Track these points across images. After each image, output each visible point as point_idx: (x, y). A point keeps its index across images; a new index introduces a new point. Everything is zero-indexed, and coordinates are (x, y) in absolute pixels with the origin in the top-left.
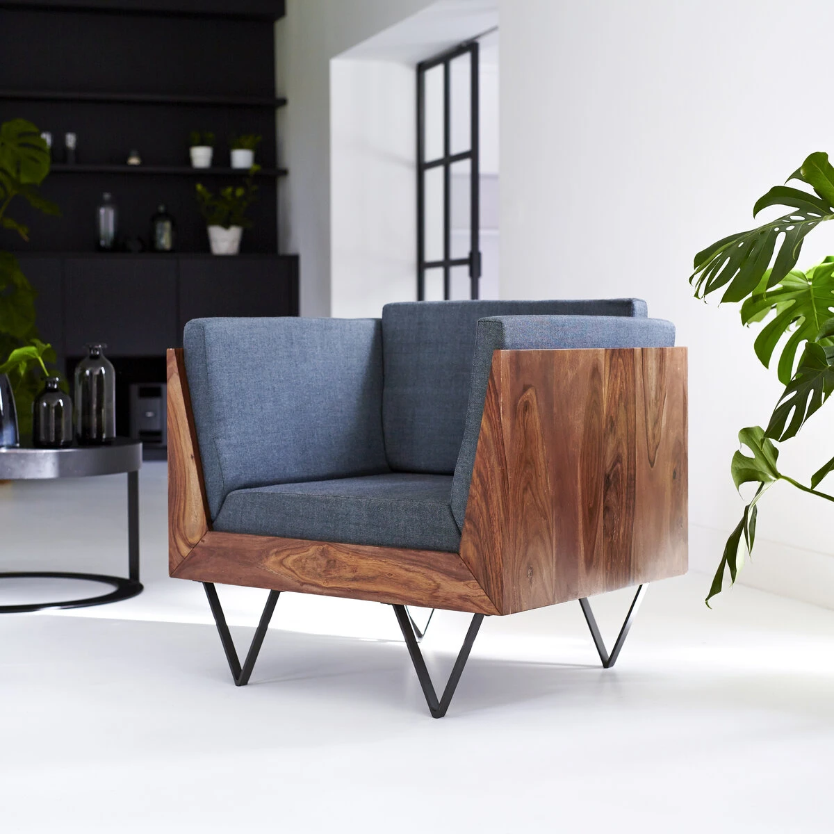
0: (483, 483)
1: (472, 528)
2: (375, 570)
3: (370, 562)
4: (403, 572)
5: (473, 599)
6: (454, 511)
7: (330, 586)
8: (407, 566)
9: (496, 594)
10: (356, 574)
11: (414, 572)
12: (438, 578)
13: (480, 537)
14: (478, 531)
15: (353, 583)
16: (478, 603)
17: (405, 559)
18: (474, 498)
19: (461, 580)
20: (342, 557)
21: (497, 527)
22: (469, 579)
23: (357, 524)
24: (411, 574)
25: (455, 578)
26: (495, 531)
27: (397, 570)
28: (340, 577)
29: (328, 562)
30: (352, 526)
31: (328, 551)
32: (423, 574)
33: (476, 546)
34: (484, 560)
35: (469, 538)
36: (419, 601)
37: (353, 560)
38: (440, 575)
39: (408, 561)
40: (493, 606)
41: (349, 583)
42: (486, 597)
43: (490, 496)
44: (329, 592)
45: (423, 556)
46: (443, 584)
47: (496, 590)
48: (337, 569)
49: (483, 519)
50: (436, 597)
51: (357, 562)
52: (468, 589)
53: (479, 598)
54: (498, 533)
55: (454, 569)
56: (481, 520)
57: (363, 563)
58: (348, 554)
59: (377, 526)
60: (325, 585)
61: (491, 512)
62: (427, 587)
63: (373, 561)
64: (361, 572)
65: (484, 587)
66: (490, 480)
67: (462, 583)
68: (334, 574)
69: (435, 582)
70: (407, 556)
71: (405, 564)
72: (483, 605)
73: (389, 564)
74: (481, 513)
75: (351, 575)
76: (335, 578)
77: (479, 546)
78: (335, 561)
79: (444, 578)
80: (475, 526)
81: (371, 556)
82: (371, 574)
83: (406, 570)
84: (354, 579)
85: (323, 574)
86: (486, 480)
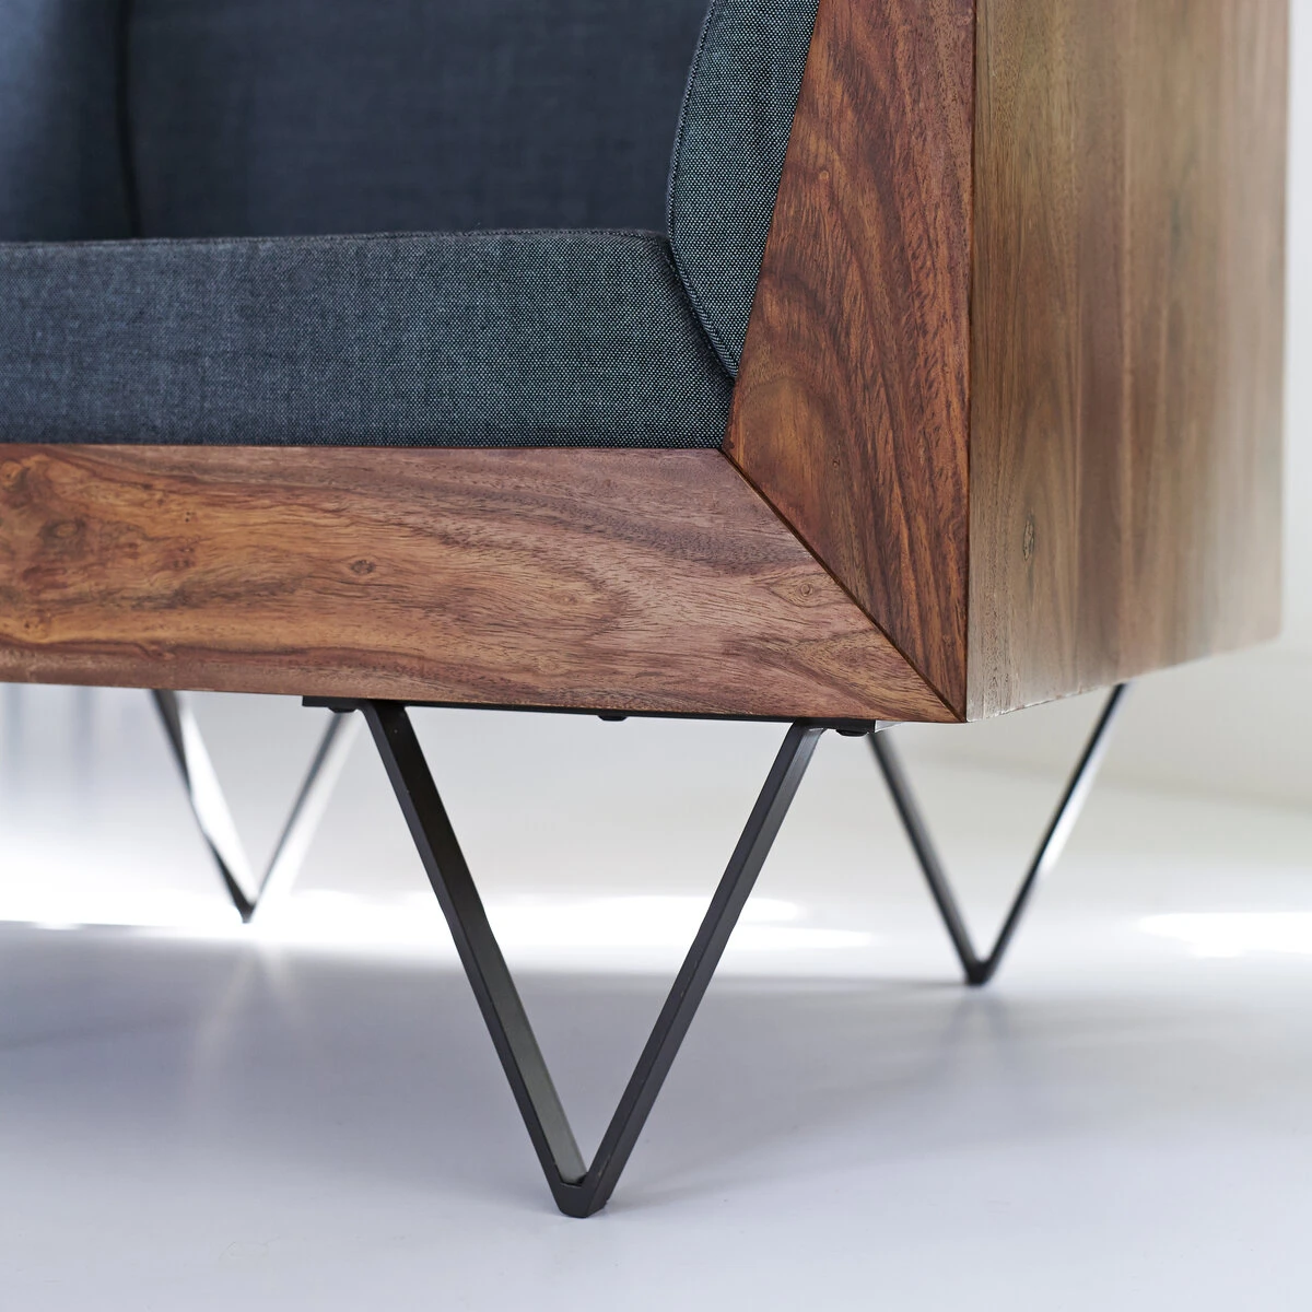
0: (863, 98)
1: (801, 317)
2: (287, 553)
3: (256, 517)
4: (430, 551)
5: (806, 654)
6: (687, 255)
7: (55, 637)
8: (449, 525)
9: (936, 623)
10: (190, 575)
11: (487, 545)
12: (615, 565)
13: (843, 359)
14: (837, 335)
15: (173, 617)
16: (834, 667)
17: (443, 491)
18: (814, 178)
19: (733, 569)
20: (115, 502)
21: (944, 296)
22: (784, 561)
23: (190, 357)
24: (471, 559)
25: (708, 561)
26: (932, 320)
27: (401, 546)
28: (107, 595)
29: (49, 532)
30: (163, 370)
31: (49, 482)
32: (537, 550)
33: (823, 404)
34: (869, 464)
35: (785, 370)
36: (514, 678)
37: (174, 515)
38: (622, 549)
39: (461, 501)
40: (914, 682)
41: (154, 619)
42: (876, 641)
43: (908, 160)
44: (54, 663)
45: (536, 474)
46: (643, 593)
47: (931, 599)
48: (91, 559)
49: (863, 274)
50: (608, 655)
51: (191, 519)
52: (774, 605)
53: (839, 646)
54: (947, 332)
55: (701, 521)
56: (853, 276)
57: (223, 522)
58: (147, 487)
59: (291, 358)
60: (34, 635)
61: (913, 231)
62: (553, 611)
63: (278, 514)
64: (214, 567)
65: (863, 594)
66: (905, 84)
67: (747, 580)
68: (78, 584)
69: (598, 585)
70: (445, 478)
71: (437, 513)
72: (861, 678)
73: (355, 521)
74: (855, 245)
75: (162, 583)
76: (80, 599)
77: (842, 400)
78: (81, 525)
79: (649, 562)
80: (816, 307)
81: (264, 490)
82: (263, 571)
83: (446, 539)
84: (182, 600)
85: (24, 586)
86: (883, 83)
